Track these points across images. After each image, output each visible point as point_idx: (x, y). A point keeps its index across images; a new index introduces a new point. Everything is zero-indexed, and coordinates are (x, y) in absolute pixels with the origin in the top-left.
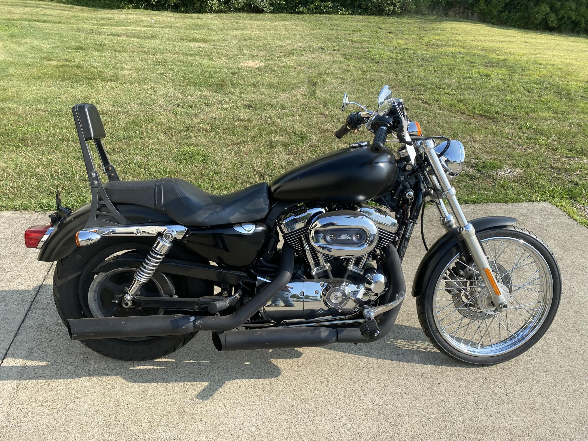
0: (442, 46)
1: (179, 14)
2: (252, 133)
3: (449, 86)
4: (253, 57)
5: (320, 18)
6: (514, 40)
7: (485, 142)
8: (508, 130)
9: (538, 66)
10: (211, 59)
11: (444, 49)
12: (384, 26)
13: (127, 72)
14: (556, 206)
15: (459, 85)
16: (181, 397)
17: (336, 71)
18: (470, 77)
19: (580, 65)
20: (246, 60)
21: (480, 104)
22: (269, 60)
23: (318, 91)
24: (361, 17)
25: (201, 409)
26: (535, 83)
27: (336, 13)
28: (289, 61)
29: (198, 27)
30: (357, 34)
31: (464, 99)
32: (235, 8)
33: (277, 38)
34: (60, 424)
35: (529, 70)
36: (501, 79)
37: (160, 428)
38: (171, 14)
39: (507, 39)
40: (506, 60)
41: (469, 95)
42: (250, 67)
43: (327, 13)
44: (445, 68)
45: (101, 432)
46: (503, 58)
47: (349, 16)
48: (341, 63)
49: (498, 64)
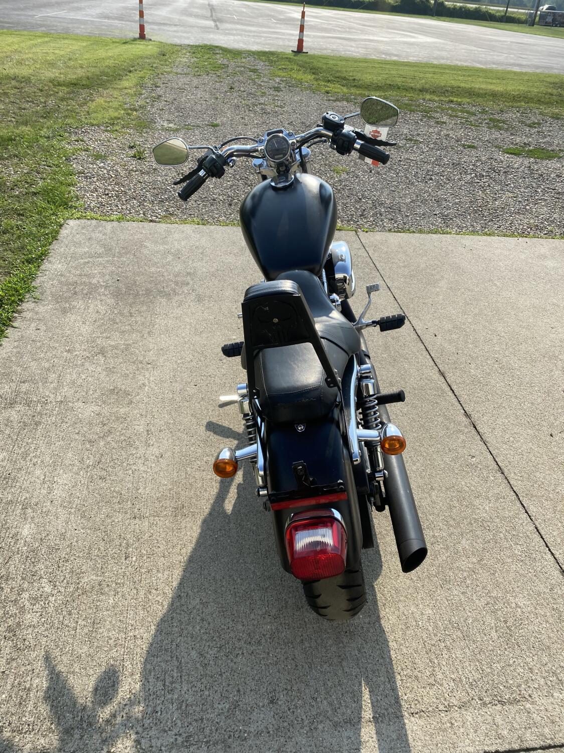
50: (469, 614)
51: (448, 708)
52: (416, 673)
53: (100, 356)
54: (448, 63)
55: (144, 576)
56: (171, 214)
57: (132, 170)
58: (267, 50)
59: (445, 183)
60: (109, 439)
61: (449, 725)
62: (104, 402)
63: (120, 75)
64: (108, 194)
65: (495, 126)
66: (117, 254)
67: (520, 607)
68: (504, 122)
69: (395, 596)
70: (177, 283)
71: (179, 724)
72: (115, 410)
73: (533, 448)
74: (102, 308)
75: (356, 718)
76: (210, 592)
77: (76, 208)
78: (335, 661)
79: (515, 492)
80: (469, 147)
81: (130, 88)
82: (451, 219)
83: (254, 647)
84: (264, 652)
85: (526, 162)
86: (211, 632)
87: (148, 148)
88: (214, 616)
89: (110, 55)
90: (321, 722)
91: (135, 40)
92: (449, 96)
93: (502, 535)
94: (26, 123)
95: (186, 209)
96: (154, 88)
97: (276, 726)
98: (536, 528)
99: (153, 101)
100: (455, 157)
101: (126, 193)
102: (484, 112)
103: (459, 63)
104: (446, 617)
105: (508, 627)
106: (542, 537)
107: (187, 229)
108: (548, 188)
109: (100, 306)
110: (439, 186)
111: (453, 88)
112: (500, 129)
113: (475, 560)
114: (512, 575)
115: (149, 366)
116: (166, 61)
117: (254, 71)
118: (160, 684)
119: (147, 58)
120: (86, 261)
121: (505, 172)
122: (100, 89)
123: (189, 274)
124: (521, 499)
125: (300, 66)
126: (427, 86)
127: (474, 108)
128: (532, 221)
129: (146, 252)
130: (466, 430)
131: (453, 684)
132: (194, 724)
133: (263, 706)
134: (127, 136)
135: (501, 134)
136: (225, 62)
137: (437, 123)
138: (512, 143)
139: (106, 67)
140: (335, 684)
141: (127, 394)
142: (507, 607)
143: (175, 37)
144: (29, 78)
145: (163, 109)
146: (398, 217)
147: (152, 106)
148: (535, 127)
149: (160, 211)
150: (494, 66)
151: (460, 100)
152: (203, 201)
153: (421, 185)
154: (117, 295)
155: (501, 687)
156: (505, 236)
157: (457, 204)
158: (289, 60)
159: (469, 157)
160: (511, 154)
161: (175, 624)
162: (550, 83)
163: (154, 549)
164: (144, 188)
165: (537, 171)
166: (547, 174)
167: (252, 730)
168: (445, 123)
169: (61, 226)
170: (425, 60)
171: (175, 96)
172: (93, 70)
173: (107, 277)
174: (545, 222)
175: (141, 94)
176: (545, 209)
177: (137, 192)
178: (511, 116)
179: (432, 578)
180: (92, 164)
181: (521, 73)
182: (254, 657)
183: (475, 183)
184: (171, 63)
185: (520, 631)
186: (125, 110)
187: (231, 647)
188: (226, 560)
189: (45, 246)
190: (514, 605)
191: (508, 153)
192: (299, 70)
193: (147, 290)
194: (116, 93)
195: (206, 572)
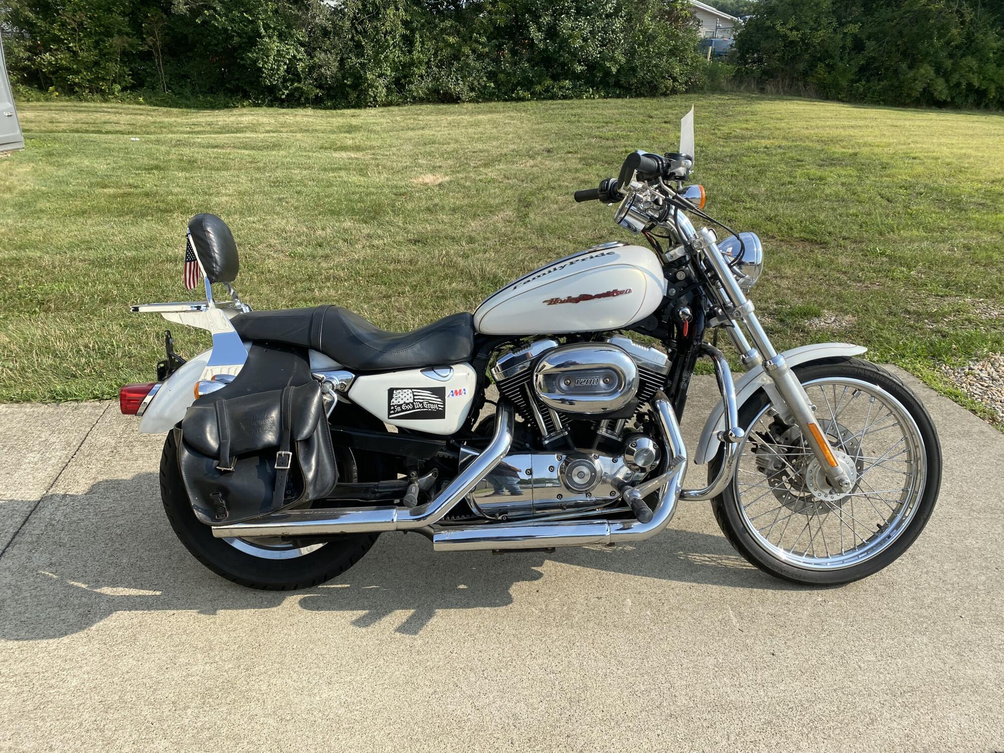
0: (751, 138)
1: (323, 112)
2: (413, 280)
3: (753, 197)
4: (434, 169)
5: (552, 107)
6: (874, 124)
7: (801, 278)
8: (843, 260)
9: (910, 161)
10: (365, 175)
11: (754, 142)
12: (656, 112)
13: (224, 199)
14: (906, 369)
15: (771, 195)
16: (230, 666)
17: (566, 184)
18: (790, 183)
19: (983, 157)
20: (421, 173)
21: (801, 222)
22: (459, 172)
23: (532, 215)
24: (620, 101)
25: (261, 683)
26: (901, 187)
27: (579, 97)
28: (491, 173)
29: (351, 129)
30: (612, 127)
31: (776, 216)
32: (414, 98)
33: (478, 139)
34: (30, 708)
35: (894, 167)
36: (843, 184)
37: (189, 711)
38: (310, 111)
39: (861, 123)
40: (855, 154)
41: (784, 210)
42: (426, 184)
43: (565, 97)
44: (751, 171)
45: (94, 719)
46: (851, 151)
47: (601, 100)
48: (577, 170)
49: (844, 160)
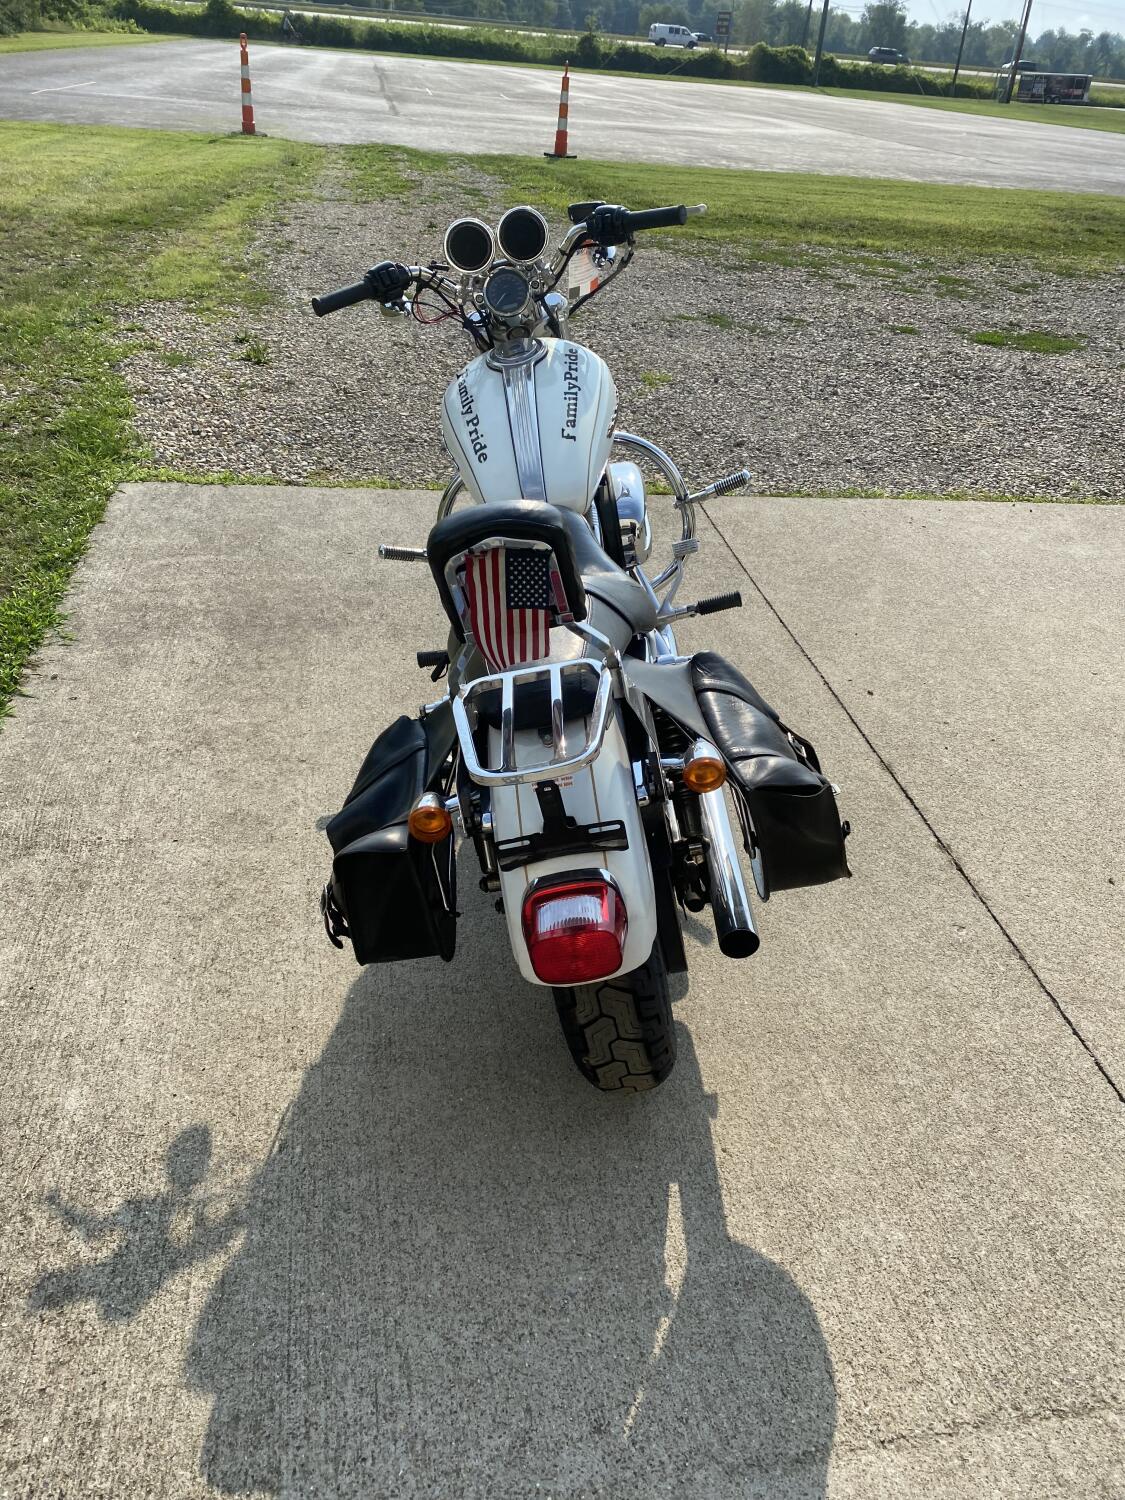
50: (980, 1238)
51: (954, 1429)
52: (883, 1360)
53: (203, 749)
54: (851, 173)
55: (320, 1184)
56: (329, 470)
57: (244, 385)
58: (496, 153)
59: (863, 401)
60: (232, 911)
61: (957, 1462)
62: (217, 840)
63: (207, 203)
64: (199, 433)
65: (951, 292)
66: (224, 549)
67: (1079, 1222)
68: (966, 283)
69: (828, 1208)
70: (347, 603)
71: (412, 1481)
72: (239, 854)
73: (1078, 907)
74: (202, 655)
75: (771, 1456)
76: (456, 1213)
77: (136, 460)
78: (719, 1340)
79: (1049, 994)
80: (904, 331)
81: (230, 227)
82: (879, 469)
83: (554, 1321)
84: (575, 1329)
85: (1017, 358)
86: (464, 1292)
87: (274, 342)
88: (468, 1259)
89: (187, 164)
90: (701, 1466)
91: (234, 135)
92: (857, 236)
93: (1030, 1079)
94: (25, 298)
95: (356, 458)
96: (278, 228)
97: (610, 1479)
98: (1097, 1064)
99: (279, 252)
100: (878, 350)
101: (234, 429)
102: (927, 265)
103: (872, 175)
104: (933, 1246)
105: (1058, 1262)
106: (1110, 1082)
107: (362, 498)
108: (1063, 407)
109: (197, 649)
110: (852, 406)
111: (862, 220)
112: (961, 297)
113: (981, 1131)
114: (1057, 1159)
115: (304, 765)
116: (298, 175)
117: (474, 192)
118: (366, 1401)
119: (260, 169)
120: (163, 562)
121: (978, 378)
122: (170, 231)
123: (371, 584)
124: (1062, 1006)
125: (563, 183)
126: (813, 218)
127: (907, 259)
128: (1037, 471)
129: (282, 542)
130: (943, 876)
131: (959, 1380)
132: (443, 1481)
133: (581, 1440)
134: (230, 320)
135: (963, 306)
136: (415, 176)
137: (838, 286)
138: (986, 324)
139: (180, 188)
140: (722, 1390)
141: (262, 821)
142: (1052, 1223)
143: (312, 129)
144: (28, 211)
145: (298, 268)
146: (776, 468)
147: (277, 260)
148: (1029, 293)
149: (305, 463)
150: (939, 178)
151: (878, 243)
152: (389, 444)
153: (818, 406)
154: (230, 627)
155: (1055, 1382)
156: (988, 499)
157: (890, 440)
158: (541, 171)
159: (905, 351)
160: (986, 343)
161: (390, 1280)
162: (1050, 209)
163: (337, 1128)
164: (271, 419)
165: (1038, 375)
166: (1059, 380)
167: (562, 1488)
168: (854, 287)
169: (109, 495)
170: (804, 169)
171: (321, 242)
172: (153, 193)
173: (208, 593)
174: (1063, 473)
175: (254, 239)
176: (1061, 447)
177: (257, 428)
178: (981, 272)
179: (899, 1170)
180: (163, 374)
181: (994, 191)
182: (554, 1341)
183: (922, 399)
184: (308, 179)
185: (1083, 1270)
186: (223, 269)
187: (506, 1322)
188: (485, 1147)
189: (79, 534)
190: (1066, 1218)
191: (979, 342)
192: (562, 190)
193: (289, 617)
194: (202, 239)
195: (445, 1172)
